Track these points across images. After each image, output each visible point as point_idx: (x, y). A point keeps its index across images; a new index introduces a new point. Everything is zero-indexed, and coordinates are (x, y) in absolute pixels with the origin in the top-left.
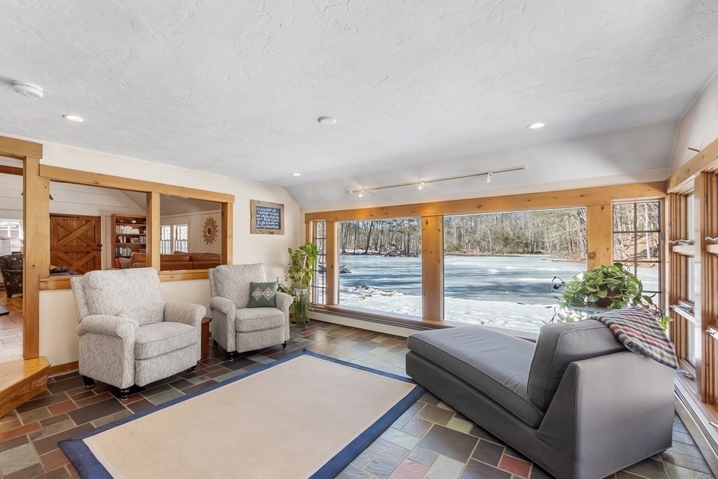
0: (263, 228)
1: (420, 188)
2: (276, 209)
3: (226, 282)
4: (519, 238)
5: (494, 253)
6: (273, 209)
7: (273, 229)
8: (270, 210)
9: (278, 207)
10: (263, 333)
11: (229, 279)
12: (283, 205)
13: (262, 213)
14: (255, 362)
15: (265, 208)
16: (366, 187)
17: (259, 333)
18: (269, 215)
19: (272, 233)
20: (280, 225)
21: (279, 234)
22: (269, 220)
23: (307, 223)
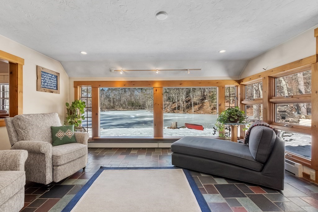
0: (46, 88)
1: (157, 72)
2: (55, 76)
3: (30, 127)
4: (137, 103)
5: (128, 109)
6: (52, 75)
7: (53, 89)
8: (51, 76)
9: (56, 75)
10: (75, 162)
11: (32, 125)
12: (59, 74)
13: (45, 76)
14: (73, 186)
15: (47, 73)
16: (124, 69)
17: (72, 163)
18: (50, 79)
19: (52, 92)
20: (57, 87)
21: (56, 93)
22: (50, 83)
23: (76, 87)
